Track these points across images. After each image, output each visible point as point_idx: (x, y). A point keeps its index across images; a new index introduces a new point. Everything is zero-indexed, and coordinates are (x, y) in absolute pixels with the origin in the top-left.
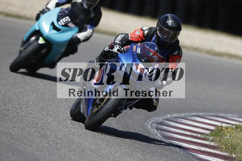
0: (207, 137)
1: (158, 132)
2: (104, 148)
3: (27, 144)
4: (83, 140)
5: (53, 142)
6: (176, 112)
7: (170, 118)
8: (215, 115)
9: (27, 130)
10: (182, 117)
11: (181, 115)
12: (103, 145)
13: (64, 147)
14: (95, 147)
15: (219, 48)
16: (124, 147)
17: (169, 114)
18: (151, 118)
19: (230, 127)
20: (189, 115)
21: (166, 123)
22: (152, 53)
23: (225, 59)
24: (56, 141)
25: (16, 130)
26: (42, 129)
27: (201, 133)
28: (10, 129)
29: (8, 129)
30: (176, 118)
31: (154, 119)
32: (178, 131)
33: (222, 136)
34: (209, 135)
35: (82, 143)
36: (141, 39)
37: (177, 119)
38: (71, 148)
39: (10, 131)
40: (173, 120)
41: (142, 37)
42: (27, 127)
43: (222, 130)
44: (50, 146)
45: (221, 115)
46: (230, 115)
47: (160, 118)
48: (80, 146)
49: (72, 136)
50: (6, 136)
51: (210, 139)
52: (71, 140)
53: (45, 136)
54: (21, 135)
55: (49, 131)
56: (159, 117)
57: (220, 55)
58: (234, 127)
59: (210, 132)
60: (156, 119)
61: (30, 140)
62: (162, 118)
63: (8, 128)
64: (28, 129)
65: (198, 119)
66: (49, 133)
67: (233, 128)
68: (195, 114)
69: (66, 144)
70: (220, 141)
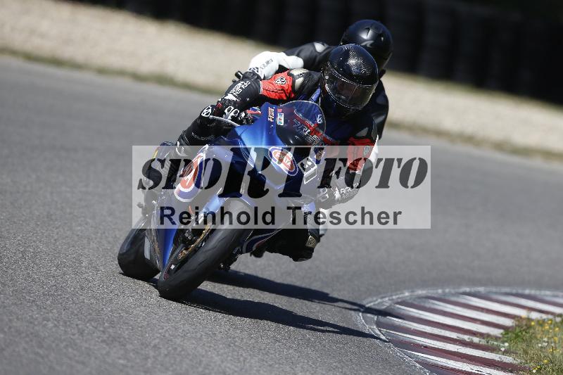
0: (495, 343)
1: (380, 331)
2: (255, 369)
3: (77, 358)
4: (207, 349)
5: (137, 353)
6: (424, 284)
7: (408, 298)
8: (514, 291)
9: (77, 325)
10: (436, 296)
11: (435, 291)
12: (252, 361)
13: (162, 365)
14: (233, 367)
15: (522, 137)
16: (302, 368)
17: (407, 288)
18: (364, 299)
19: (549, 320)
20: (453, 291)
21: (399, 311)
22: (308, 128)
23: (537, 162)
24: (143, 352)
25: (50, 325)
26: (112, 323)
27: (481, 335)
28: (36, 323)
29: (31, 323)
30: (424, 300)
31: (371, 302)
32: (428, 329)
33: (531, 341)
34: (500, 338)
35: (203, 356)
36: (286, 95)
37: (425, 302)
38: (178, 368)
39: (37, 328)
40: (416, 303)
41: (289, 91)
42: (77, 320)
43: (529, 327)
44: (130, 364)
45: (527, 292)
46: (548, 293)
47: (387, 299)
48: (200, 364)
49: (181, 341)
50: (27, 339)
51: (503, 349)
52: (179, 349)
53: (118, 340)
54: (63, 338)
55: (127, 329)
56: (382, 298)
57: (525, 152)
58: (558, 319)
59: (502, 331)
60: (377, 300)
61: (83, 348)
62: (391, 298)
63: (32, 320)
64: (79, 322)
65: (476, 302)
66: (127, 332)
67: (556, 323)
68: (468, 290)
69: (167, 359)
70: (526, 352)
